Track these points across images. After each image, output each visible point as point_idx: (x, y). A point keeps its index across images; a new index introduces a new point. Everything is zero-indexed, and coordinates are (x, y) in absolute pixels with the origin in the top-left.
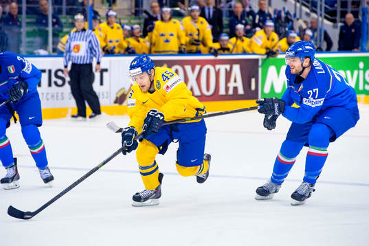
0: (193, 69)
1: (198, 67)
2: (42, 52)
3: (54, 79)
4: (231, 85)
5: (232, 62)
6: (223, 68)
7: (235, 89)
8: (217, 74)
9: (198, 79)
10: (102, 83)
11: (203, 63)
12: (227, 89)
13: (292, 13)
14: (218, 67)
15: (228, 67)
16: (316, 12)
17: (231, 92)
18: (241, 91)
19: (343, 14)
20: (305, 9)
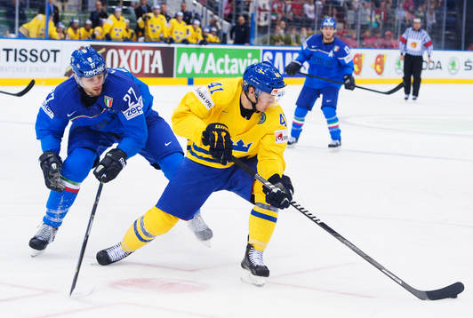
0: (125, 53)
1: (129, 52)
2: (13, 36)
3: (18, 56)
4: (154, 66)
5: (154, 49)
6: (148, 53)
7: (157, 69)
8: (143, 57)
9: (129, 61)
10: (55, 61)
11: (133, 48)
12: (150, 69)
13: (200, 14)
14: (144, 52)
15: (151, 52)
16: (217, 14)
17: (153, 71)
18: (161, 71)
19: (237, 16)
20: (210, 12)
